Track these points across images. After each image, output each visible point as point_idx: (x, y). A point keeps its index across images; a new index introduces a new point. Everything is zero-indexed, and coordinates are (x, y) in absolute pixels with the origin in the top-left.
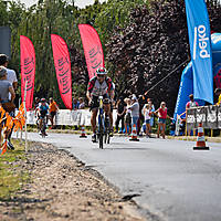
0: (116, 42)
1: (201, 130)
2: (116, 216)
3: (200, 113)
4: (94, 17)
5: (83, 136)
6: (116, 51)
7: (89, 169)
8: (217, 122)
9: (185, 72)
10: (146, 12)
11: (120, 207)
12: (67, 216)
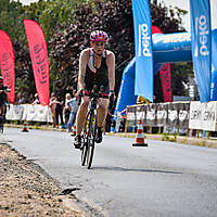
0: (59, 39)
1: (140, 127)
2: (55, 209)
3: (140, 111)
4: (39, 14)
5: (25, 130)
6: (60, 48)
7: (30, 162)
8: (156, 120)
9: (126, 70)
10: (90, 11)
11: (60, 201)
12: (7, 208)
